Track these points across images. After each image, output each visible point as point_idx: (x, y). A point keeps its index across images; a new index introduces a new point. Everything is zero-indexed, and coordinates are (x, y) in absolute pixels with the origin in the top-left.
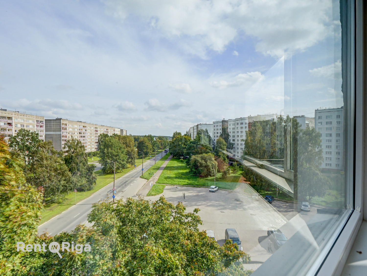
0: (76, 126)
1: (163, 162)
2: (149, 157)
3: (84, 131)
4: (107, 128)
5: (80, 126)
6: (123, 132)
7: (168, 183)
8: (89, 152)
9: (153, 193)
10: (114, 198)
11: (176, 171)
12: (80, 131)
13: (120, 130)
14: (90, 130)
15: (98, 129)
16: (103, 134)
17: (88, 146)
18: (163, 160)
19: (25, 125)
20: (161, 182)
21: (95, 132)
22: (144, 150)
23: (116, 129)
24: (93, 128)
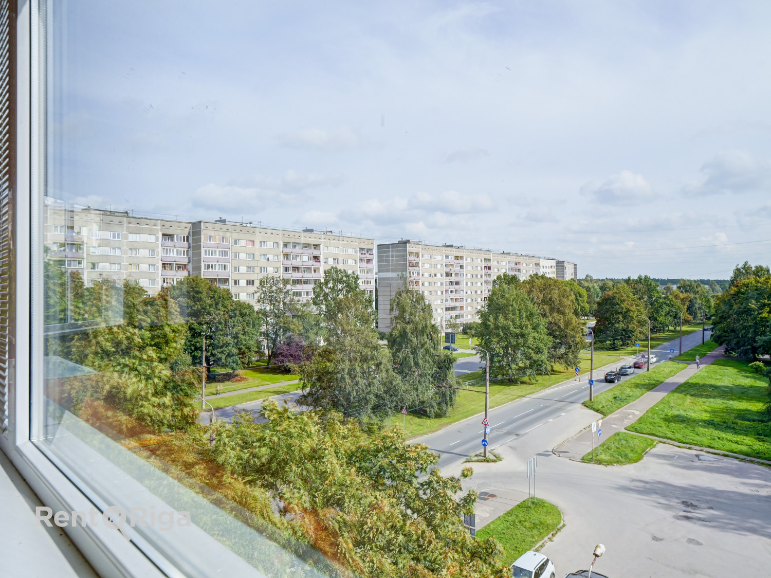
0: (439, 258)
1: (681, 365)
2: (634, 348)
3: (457, 269)
4: (518, 260)
5: (447, 256)
6: (564, 268)
7: (670, 435)
8: (469, 322)
9: (603, 457)
10: (485, 445)
11: (719, 401)
12: (448, 270)
13: (553, 263)
14: (473, 265)
15: (493, 264)
16: (505, 275)
17: (467, 307)
18: (684, 361)
19: (341, 260)
20: (645, 427)
21: (483, 272)
22: (617, 325)
23: (542, 263)
24: (479, 260)
